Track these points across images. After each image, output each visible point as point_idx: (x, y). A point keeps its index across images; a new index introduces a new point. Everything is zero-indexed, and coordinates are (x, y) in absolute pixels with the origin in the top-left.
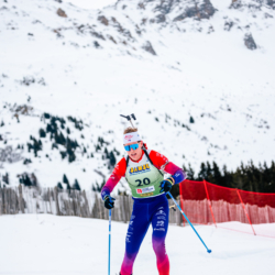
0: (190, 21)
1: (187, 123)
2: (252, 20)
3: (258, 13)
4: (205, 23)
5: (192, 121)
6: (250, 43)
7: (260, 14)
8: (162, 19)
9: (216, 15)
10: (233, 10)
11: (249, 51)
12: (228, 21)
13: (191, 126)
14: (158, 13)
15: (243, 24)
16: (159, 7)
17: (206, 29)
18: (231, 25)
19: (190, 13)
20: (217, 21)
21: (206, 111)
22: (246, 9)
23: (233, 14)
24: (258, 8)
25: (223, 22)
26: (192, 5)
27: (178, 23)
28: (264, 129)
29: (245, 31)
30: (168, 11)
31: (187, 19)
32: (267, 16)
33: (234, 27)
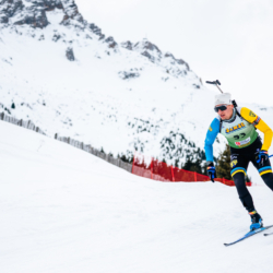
0: (27, 27)
1: (9, 107)
2: (75, 37)
3: (81, 33)
4: (38, 32)
5: (13, 106)
6: (70, 55)
7: (82, 34)
8: (5, 20)
9: (48, 27)
10: (62, 26)
11: (68, 61)
12: (57, 33)
13: (12, 110)
14: (4, 15)
15: (68, 39)
16: (5, 11)
17: (38, 36)
18: (58, 37)
19: (28, 21)
20: (48, 31)
21: (26, 102)
22: (73, 28)
23: (62, 30)
24: (83, 29)
25: (53, 34)
26: (31, 15)
27: (18, 26)
28: (68, 125)
29: (68, 45)
30: (11, 15)
31: (25, 25)
32: (88, 37)
33: (60, 40)
